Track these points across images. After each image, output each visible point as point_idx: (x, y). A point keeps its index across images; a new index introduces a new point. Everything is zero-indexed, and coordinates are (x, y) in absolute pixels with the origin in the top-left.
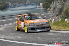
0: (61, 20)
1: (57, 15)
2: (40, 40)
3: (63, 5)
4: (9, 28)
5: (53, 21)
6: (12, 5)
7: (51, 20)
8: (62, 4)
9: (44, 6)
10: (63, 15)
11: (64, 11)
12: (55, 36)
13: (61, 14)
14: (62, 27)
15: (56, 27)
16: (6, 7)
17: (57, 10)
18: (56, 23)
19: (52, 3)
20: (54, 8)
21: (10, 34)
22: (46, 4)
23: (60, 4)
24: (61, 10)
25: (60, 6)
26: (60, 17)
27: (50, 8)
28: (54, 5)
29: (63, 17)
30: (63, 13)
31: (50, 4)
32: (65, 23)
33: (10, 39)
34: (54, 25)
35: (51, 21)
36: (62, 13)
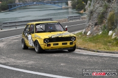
0: (103, 33)
1: (96, 24)
2: (64, 69)
3: (107, 8)
4: (15, 44)
5: (88, 34)
6: (21, 3)
7: (84, 33)
8: (105, 5)
9: (75, 6)
10: (106, 25)
11: (108, 17)
12: (90, 61)
13: (101, 22)
14: (103, 46)
15: (93, 44)
16: (11, 7)
17: (95, 15)
18: (94, 39)
19: (89, 2)
20: (91, 13)
21: (15, 55)
22: (78, 3)
23: (101, 6)
24: (102, 17)
25: (101, 9)
26: (101, 28)
27: (85, 11)
28: (92, 8)
29: (105, 28)
30: (106, 21)
31: (85, 3)
32: (109, 39)
33: (15, 64)
34: (91, 41)
35: (86, 33)
36: (104, 21)
